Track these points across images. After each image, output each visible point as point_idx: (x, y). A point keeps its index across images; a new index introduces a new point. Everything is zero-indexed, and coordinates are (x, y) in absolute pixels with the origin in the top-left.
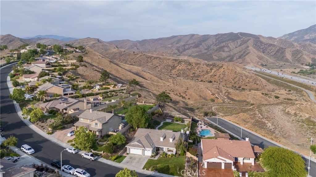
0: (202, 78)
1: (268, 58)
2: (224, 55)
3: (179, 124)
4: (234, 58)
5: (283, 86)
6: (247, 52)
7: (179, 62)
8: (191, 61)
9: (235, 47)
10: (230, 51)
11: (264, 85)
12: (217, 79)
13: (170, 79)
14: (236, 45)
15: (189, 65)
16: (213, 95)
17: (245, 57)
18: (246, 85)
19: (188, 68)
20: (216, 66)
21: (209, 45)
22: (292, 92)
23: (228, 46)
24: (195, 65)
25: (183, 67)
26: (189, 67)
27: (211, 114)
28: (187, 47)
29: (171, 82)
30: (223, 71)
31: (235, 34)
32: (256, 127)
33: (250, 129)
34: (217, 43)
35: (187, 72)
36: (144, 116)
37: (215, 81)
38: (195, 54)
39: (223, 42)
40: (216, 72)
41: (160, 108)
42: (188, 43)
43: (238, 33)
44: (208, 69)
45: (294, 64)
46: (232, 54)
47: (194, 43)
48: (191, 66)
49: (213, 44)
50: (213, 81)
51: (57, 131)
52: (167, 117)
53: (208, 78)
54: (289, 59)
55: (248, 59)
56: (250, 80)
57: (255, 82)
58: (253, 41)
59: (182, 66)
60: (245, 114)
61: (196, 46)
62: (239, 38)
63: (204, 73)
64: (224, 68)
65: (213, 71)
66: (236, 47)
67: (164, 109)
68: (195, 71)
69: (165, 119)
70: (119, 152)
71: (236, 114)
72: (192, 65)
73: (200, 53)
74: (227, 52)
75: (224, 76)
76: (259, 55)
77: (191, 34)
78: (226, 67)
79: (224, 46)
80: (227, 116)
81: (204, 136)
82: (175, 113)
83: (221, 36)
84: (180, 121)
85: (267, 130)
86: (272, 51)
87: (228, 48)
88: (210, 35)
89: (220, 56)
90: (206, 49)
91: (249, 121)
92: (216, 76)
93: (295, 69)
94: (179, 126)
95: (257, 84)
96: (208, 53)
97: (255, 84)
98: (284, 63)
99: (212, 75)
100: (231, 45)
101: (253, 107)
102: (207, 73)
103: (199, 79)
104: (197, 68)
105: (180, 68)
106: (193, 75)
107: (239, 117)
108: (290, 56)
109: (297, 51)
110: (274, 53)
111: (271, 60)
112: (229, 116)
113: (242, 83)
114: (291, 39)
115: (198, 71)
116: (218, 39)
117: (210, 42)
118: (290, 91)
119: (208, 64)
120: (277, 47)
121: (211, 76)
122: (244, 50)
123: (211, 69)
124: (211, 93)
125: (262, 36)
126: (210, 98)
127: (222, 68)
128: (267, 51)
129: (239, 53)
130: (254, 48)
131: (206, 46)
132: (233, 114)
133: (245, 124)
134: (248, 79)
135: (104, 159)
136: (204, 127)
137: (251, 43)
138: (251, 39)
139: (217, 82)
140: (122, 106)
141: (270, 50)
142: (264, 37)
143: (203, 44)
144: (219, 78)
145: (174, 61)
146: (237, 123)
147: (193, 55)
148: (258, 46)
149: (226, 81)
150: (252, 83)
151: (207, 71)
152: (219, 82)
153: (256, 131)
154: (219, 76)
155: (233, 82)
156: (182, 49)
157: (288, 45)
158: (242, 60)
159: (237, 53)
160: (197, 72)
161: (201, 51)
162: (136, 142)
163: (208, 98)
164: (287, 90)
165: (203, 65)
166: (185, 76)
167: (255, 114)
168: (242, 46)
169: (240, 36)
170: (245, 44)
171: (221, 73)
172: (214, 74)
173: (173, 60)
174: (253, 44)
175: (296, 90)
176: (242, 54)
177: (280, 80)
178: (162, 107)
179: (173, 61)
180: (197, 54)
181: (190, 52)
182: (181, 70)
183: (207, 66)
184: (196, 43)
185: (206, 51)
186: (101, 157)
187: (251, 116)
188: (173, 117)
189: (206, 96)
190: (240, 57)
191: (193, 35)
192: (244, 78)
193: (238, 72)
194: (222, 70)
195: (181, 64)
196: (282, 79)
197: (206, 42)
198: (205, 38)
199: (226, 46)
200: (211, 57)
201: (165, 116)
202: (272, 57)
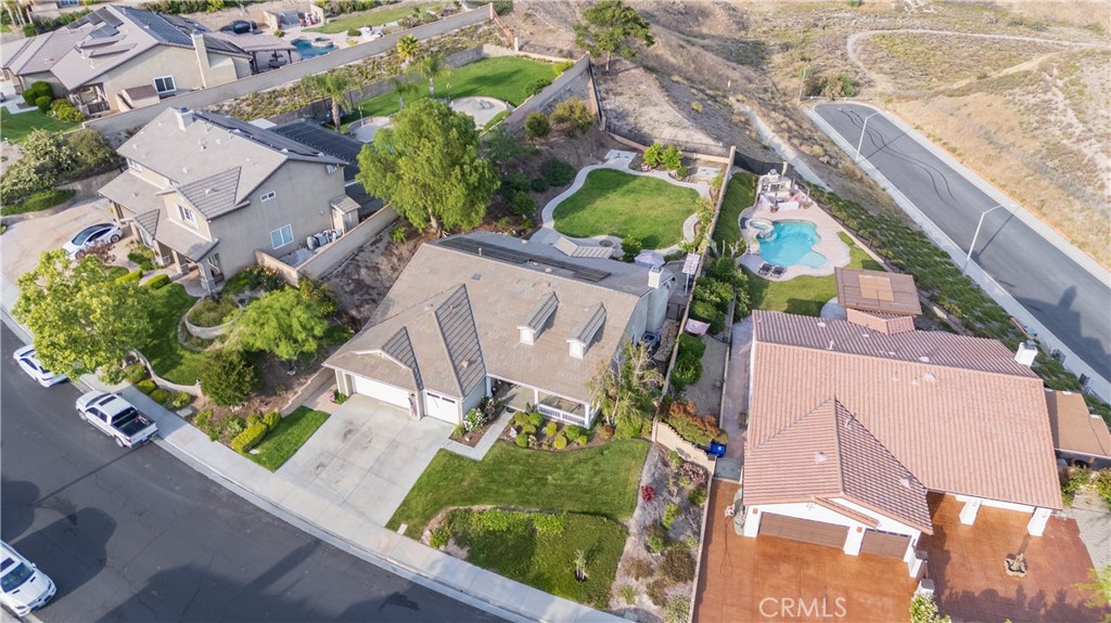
3: (667, 185)
27: (839, 88)
32: (1045, 183)
33: (1012, 193)
36: (458, 168)
41: (590, 84)
52: (617, 137)
60: (998, 101)
67: (612, 85)
69: (602, 145)
70: (288, 388)
71: (951, 96)
80: (907, 98)
81: (779, 271)
82: (656, 117)
84: (671, 168)
91: (1013, 144)
94: (661, 200)
101: (1043, 68)
107: (964, 112)
112: (920, 102)
132: (937, 94)
133: (988, 159)
135: (198, 431)
136: (790, 209)
140: (403, 66)
146: (953, 144)
153: (1041, 208)
162: (378, 352)
167: (1046, 107)
178: (605, 73)
186: (189, 419)
187: (1025, 118)
188: (645, 141)
201: (608, 127)
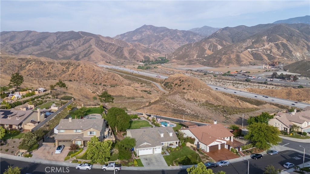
0: (59, 77)
1: (110, 56)
2: (69, 53)
4: (80, 56)
5: (134, 80)
6: (91, 51)
7: (27, 61)
8: (42, 60)
9: (78, 46)
10: (74, 49)
11: (121, 80)
12: (76, 77)
13: (34, 81)
14: (79, 43)
15: (41, 64)
16: (94, 93)
17: (90, 56)
18: (106, 82)
19: (40, 67)
20: (72, 64)
21: (51, 44)
22: (143, 85)
23: (72, 44)
24: (49, 64)
25: (33, 67)
26: (42, 67)
28: (24, 45)
29: (37, 83)
30: (82, 70)
31: (76, 32)
34: (59, 41)
35: (40, 72)
37: (75, 80)
38: (37, 53)
39: (65, 40)
40: (74, 70)
42: (25, 40)
43: (79, 32)
44: (63, 68)
45: (132, 61)
46: (76, 52)
47: (32, 40)
48: (43, 65)
49: (54, 42)
50: (73, 80)
51: (33, 151)
53: (66, 77)
54: (127, 56)
55: (93, 57)
56: (108, 77)
57: (113, 78)
58: (94, 41)
59: (33, 65)
61: (36, 44)
62: (81, 37)
63: (60, 72)
64: (81, 67)
65: (70, 70)
66: (80, 46)
68: (50, 70)
72: (45, 65)
73: (42, 51)
74: (71, 50)
75: (83, 75)
76: (102, 54)
77: (27, 30)
78: (83, 66)
79: (67, 45)
83: (62, 34)
84: (137, 118)
85: (191, 115)
86: (112, 49)
87: (71, 46)
88: (49, 32)
89: (65, 55)
90: (48, 47)
92: (74, 74)
93: (134, 65)
95: (115, 80)
96: (51, 52)
97: (113, 80)
98: (124, 61)
99: (71, 74)
100: (74, 43)
102: (64, 72)
103: (56, 79)
104: (51, 68)
105: (31, 68)
106: (48, 75)
108: (128, 54)
109: (132, 50)
110: (114, 51)
111: (114, 58)
113: (101, 80)
114: (123, 39)
115: (53, 70)
116: (59, 37)
117: (50, 40)
118: (142, 84)
119: (63, 63)
120: (117, 46)
121: (69, 75)
122: (88, 49)
123: (68, 68)
124: (92, 91)
125: (101, 36)
126: (92, 97)
127: (80, 66)
128: (109, 50)
129: (84, 52)
130: (97, 47)
131: (47, 43)
134: (106, 76)
135: (124, 166)
137: (93, 42)
138: (92, 38)
139: (77, 81)
140: (68, 112)
141: (111, 49)
142: (103, 37)
143: (43, 41)
144: (78, 76)
145: (21, 61)
147: (34, 53)
148: (99, 45)
149: (86, 79)
150: (111, 79)
151: (63, 70)
152: (79, 81)
154: (78, 75)
155: (93, 79)
156: (19, 47)
157: (123, 45)
158: (88, 58)
159: (81, 51)
160: (53, 72)
161: (42, 49)
162: (145, 143)
163: (89, 97)
164: (140, 83)
165: (58, 64)
166: (38, 76)
168: (85, 45)
169: (82, 35)
170: (88, 43)
171: (79, 71)
172: (72, 73)
173: (19, 59)
174: (95, 43)
175: (146, 82)
176: (87, 53)
177: (131, 75)
179: (19, 61)
180: (39, 52)
181: (29, 51)
182: (32, 71)
183: (62, 65)
184: (35, 41)
185: (49, 49)
189: (87, 95)
190: (85, 56)
191: (29, 32)
192: (103, 75)
193: (95, 69)
194: (80, 68)
195: (30, 64)
196: (132, 74)
197: (46, 40)
198: (45, 36)
199: (70, 44)
200: (55, 56)
202: (114, 55)
